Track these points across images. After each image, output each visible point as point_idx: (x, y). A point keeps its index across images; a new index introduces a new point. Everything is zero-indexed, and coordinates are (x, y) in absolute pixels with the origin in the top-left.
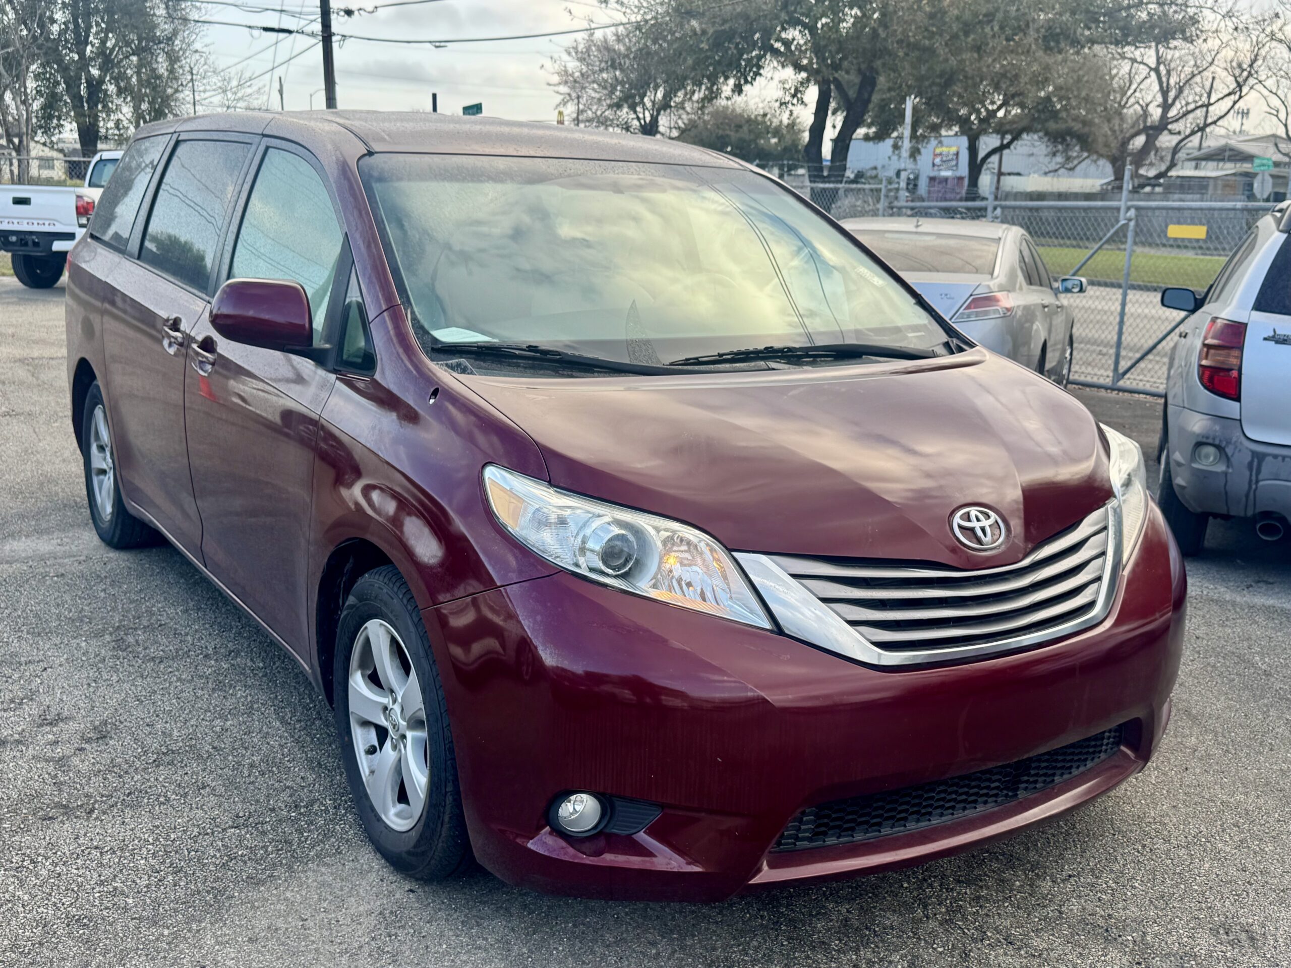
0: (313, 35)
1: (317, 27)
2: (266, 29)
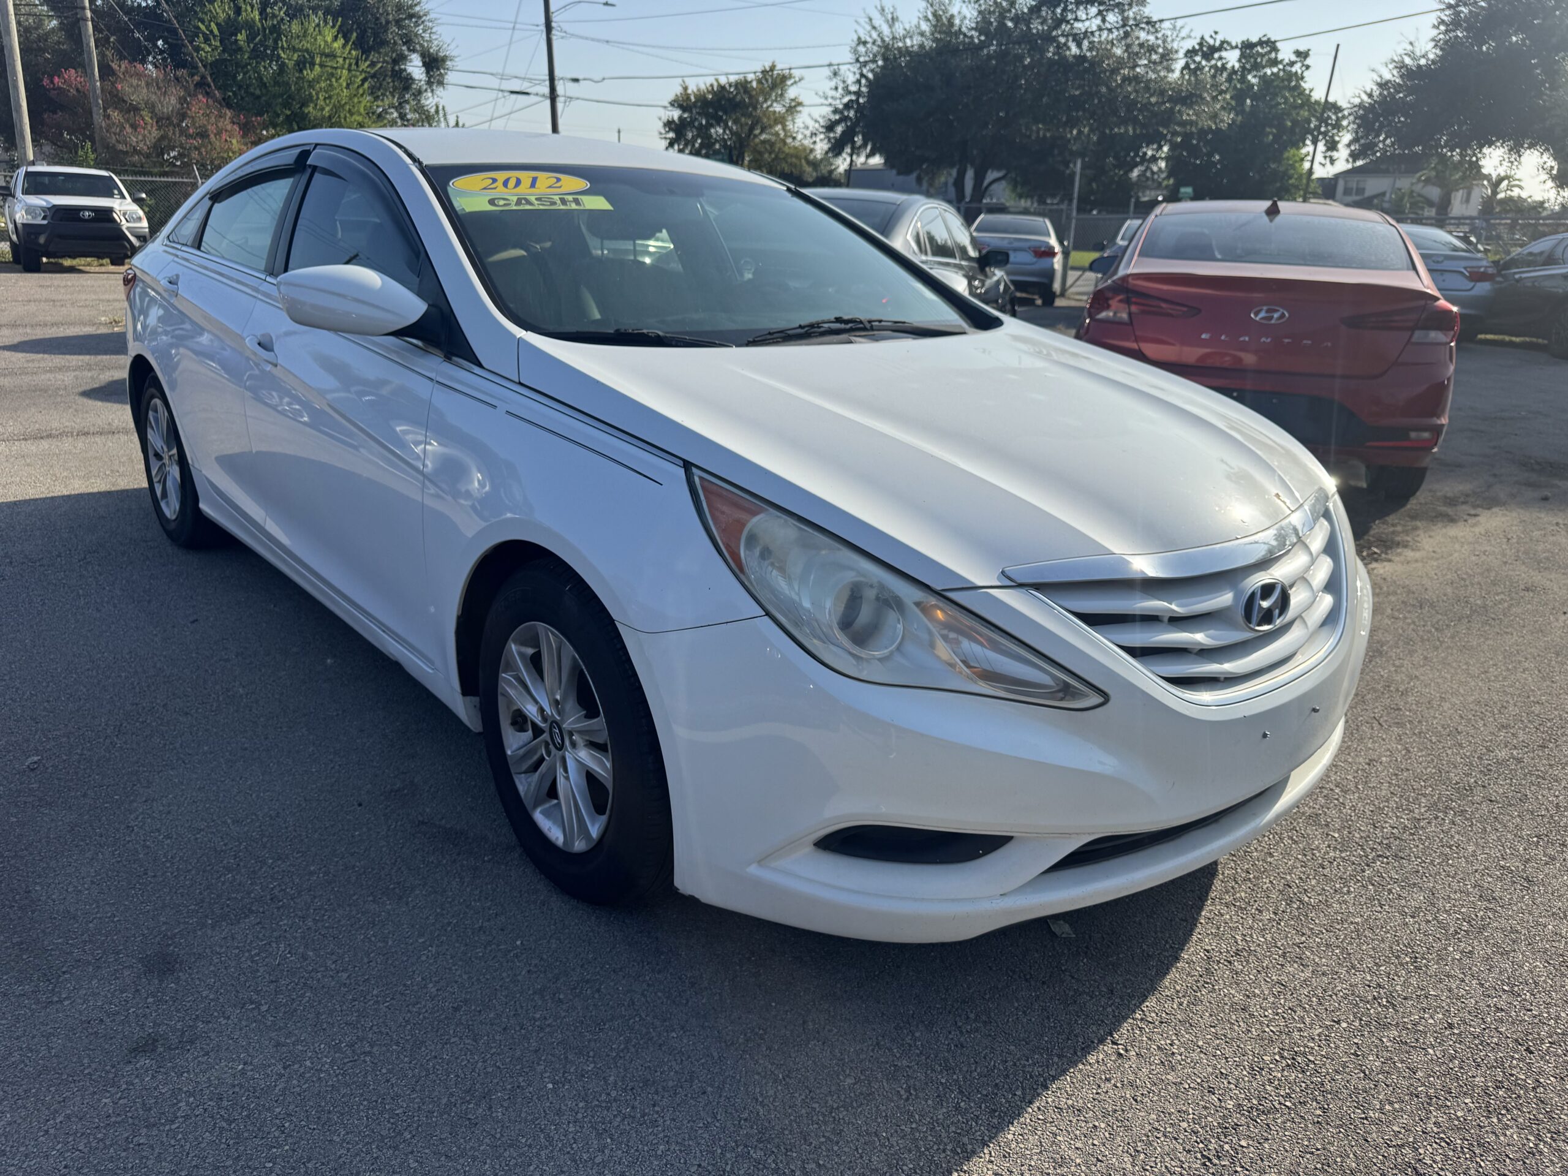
0: (544, 96)
1: (546, 90)
2: (512, 92)
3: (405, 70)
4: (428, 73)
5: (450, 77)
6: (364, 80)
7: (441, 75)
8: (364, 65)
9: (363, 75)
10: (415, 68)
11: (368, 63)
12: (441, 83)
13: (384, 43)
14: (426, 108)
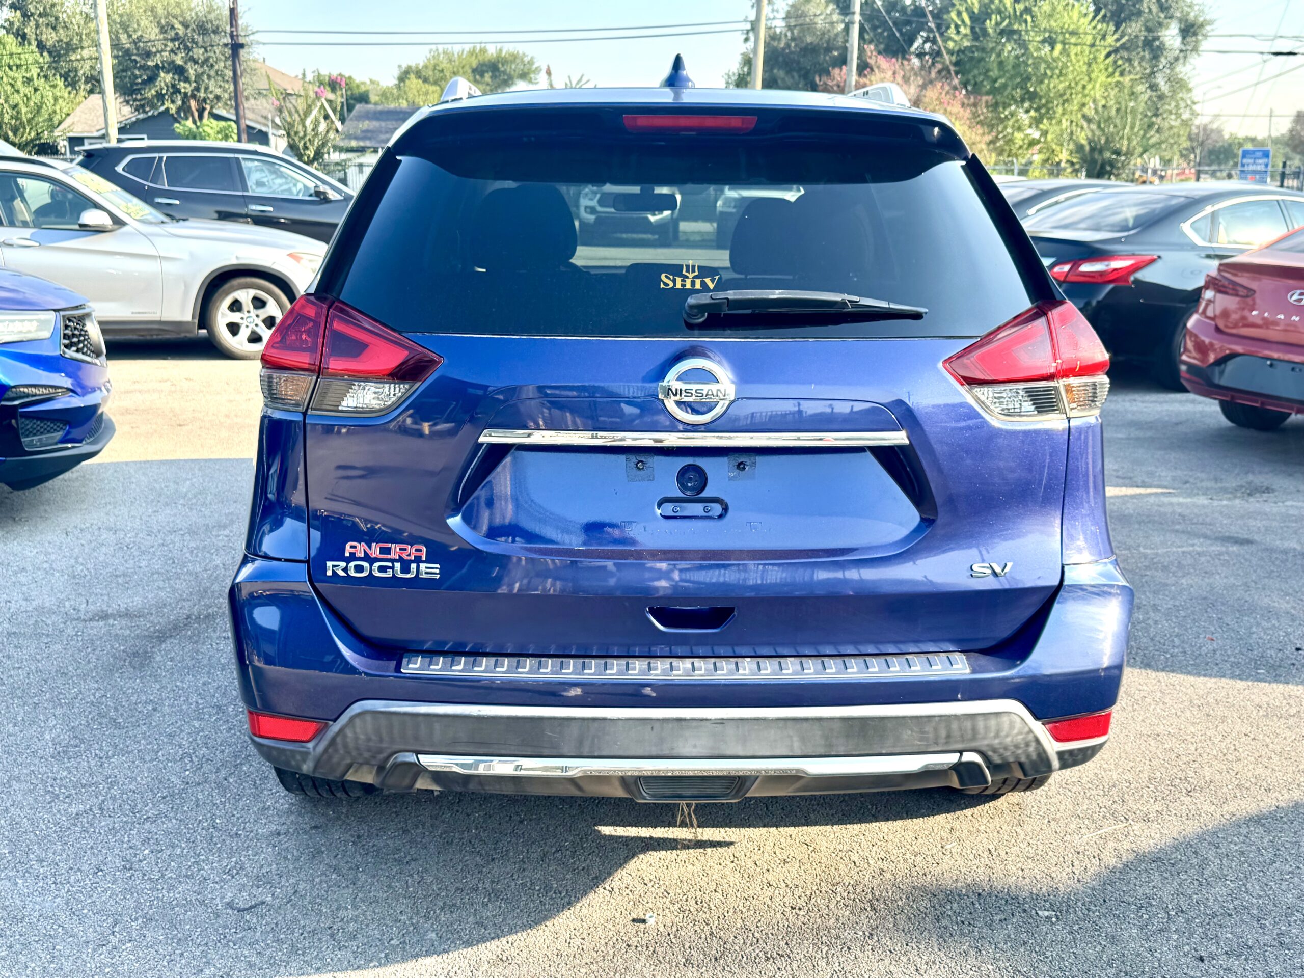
3: (1158, 38)
4: (1184, 38)
5: (1205, 45)
6: (1108, 55)
7: (1197, 41)
8: (1110, 40)
9: (1108, 50)
10: (1171, 36)
11: (1116, 36)
12: (1195, 49)
13: (1139, 13)
14: (1180, 76)
